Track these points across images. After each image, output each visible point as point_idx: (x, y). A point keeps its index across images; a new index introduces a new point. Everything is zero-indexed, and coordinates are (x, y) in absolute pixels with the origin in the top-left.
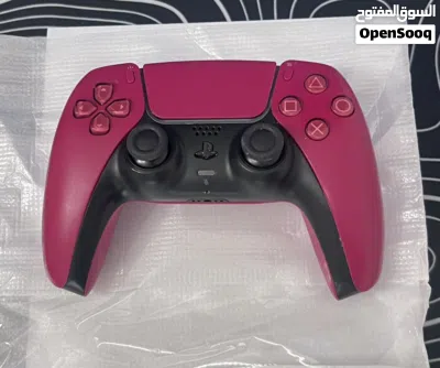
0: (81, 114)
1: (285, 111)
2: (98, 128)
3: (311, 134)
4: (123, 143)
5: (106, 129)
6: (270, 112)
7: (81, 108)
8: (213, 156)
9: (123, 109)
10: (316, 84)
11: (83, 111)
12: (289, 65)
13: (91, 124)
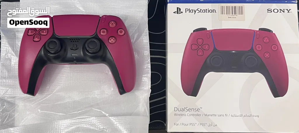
0: (30, 34)
1: (102, 34)
2: (36, 39)
3: (110, 41)
4: (44, 45)
5: (39, 40)
6: (97, 33)
7: (30, 32)
8: (77, 49)
9: (45, 33)
10: (112, 24)
11: (31, 33)
12: (104, 17)
13: (34, 38)
